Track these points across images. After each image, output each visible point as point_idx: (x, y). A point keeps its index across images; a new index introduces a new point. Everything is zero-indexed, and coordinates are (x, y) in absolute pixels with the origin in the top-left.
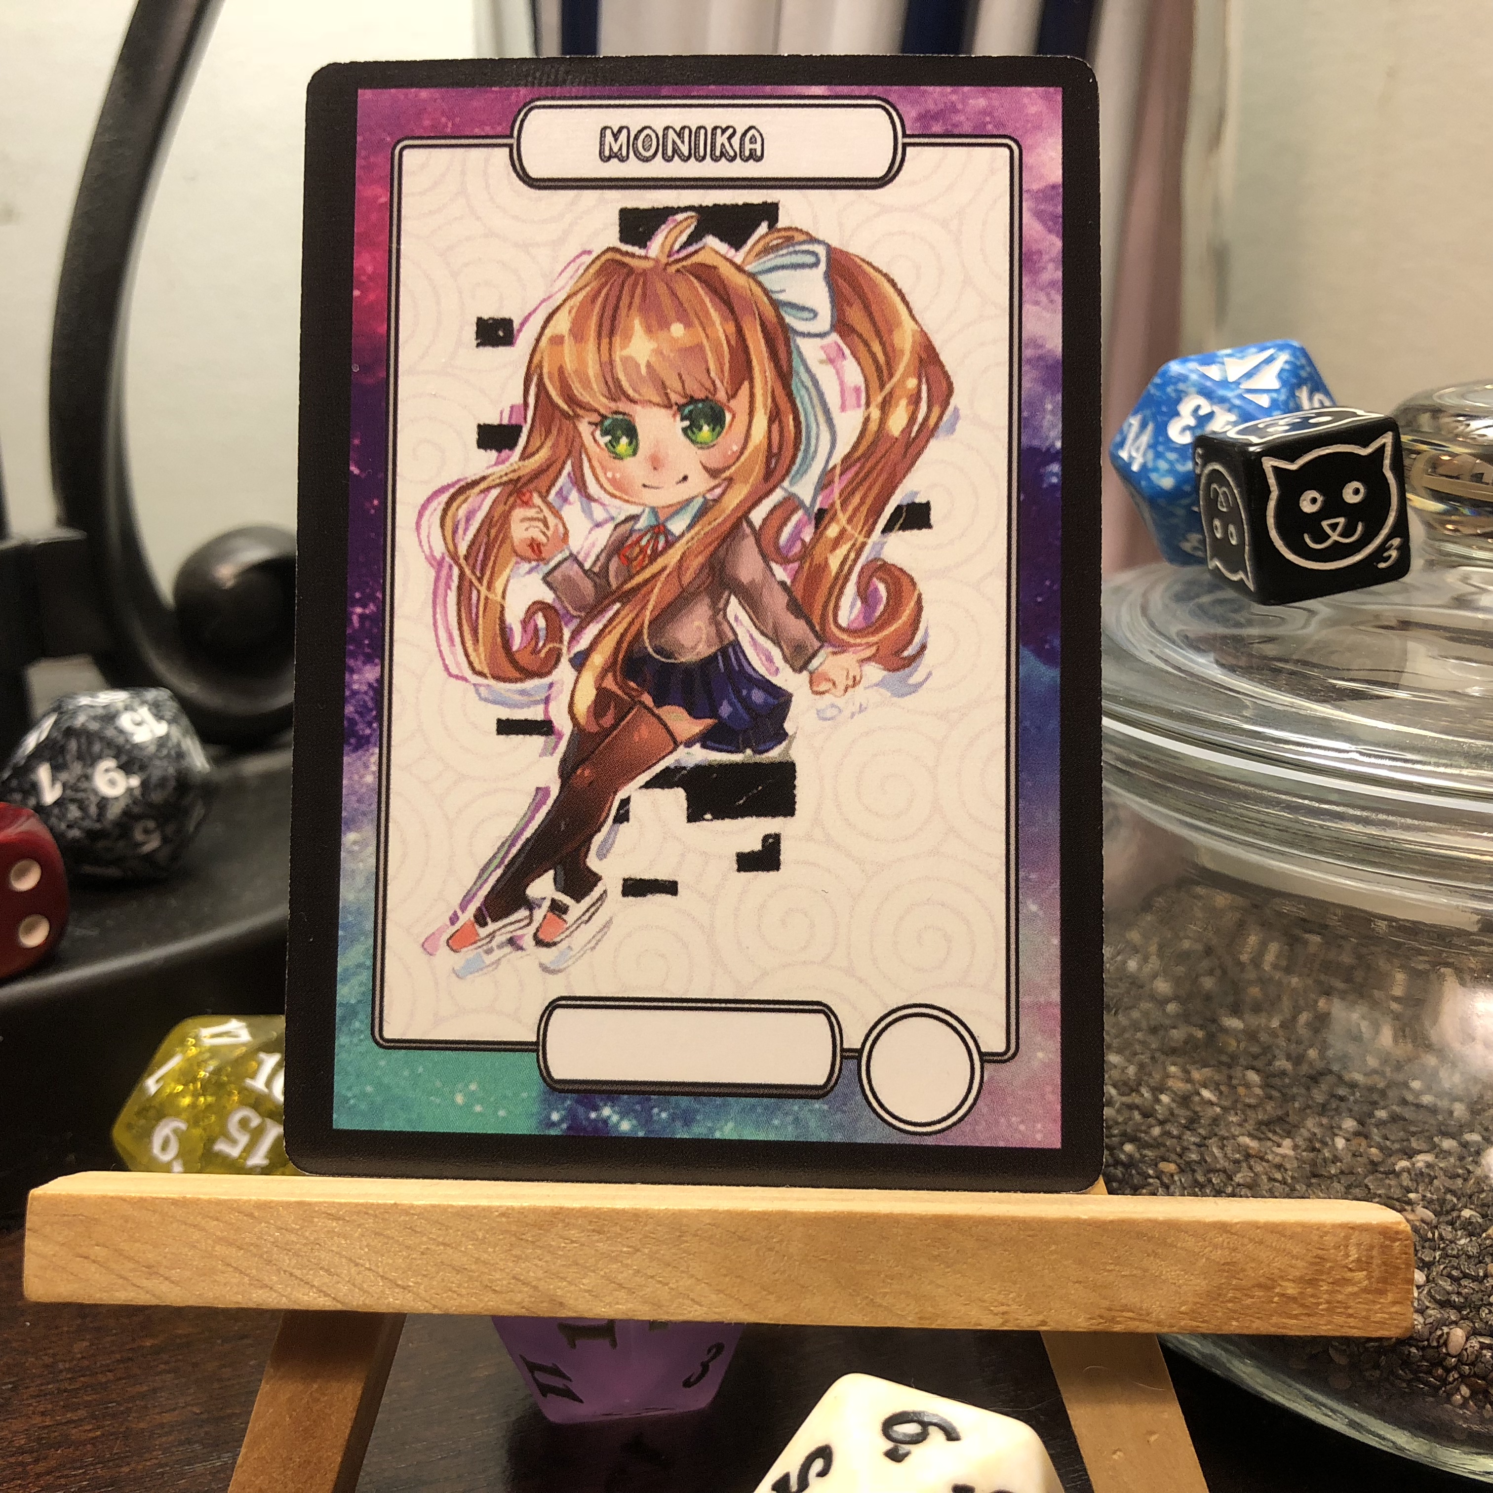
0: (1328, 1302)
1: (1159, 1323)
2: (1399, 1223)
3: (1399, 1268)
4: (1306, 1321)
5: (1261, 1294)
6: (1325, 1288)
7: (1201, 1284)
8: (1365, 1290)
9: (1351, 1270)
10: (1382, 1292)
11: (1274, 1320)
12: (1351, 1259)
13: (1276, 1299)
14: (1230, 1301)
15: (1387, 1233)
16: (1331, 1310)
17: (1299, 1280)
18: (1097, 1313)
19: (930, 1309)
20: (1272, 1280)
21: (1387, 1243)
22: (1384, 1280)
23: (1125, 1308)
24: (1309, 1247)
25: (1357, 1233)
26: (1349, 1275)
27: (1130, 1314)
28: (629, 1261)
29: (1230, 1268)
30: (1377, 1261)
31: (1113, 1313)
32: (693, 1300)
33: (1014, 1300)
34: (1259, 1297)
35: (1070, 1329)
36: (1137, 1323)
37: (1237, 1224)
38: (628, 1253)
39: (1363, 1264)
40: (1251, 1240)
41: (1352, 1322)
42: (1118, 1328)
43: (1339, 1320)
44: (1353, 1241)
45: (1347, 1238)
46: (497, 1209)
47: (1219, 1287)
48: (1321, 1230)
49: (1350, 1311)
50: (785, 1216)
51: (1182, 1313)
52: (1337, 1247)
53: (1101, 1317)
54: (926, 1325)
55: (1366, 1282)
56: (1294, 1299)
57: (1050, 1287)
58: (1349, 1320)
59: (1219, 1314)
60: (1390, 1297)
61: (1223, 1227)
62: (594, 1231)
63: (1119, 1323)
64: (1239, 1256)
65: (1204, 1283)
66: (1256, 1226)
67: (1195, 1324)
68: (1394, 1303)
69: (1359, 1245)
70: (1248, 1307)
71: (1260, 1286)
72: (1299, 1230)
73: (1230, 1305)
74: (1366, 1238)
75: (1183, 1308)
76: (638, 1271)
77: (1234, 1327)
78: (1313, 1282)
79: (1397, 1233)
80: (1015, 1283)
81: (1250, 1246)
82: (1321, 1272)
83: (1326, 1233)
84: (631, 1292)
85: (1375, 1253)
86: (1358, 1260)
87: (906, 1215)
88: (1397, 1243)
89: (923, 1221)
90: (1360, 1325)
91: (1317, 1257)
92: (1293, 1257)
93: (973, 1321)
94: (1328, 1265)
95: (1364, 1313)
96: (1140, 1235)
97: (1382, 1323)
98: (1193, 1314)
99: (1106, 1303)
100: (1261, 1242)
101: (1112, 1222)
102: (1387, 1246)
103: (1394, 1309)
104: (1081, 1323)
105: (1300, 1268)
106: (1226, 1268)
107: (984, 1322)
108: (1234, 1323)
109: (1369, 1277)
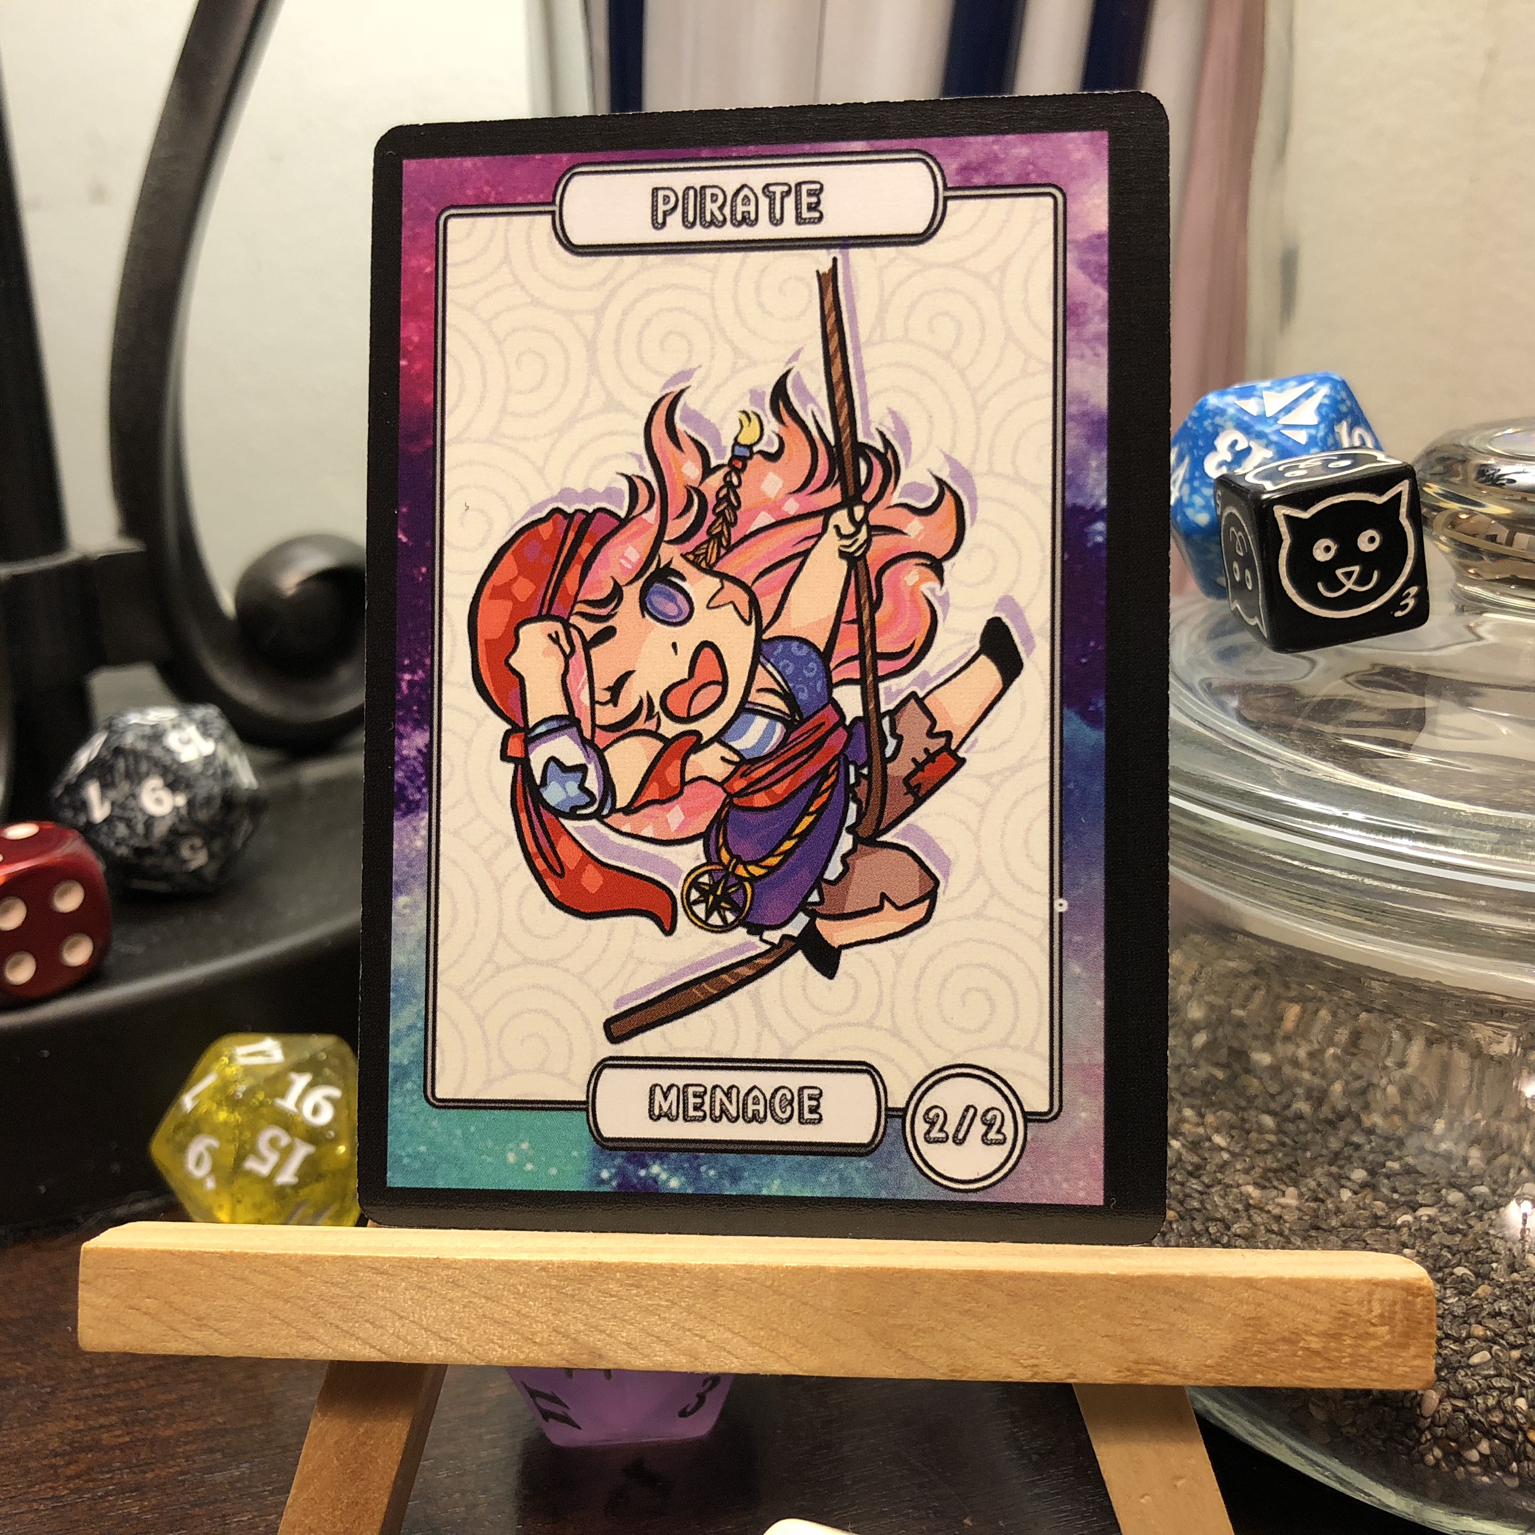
0: (1350, 1356)
1: (1186, 1376)
2: (1421, 1279)
3: (1421, 1323)
4: (1329, 1375)
5: (1286, 1347)
6: (1349, 1342)
7: (1226, 1338)
8: (1386, 1344)
9: (1374, 1325)
10: (1405, 1346)
11: (1298, 1373)
12: (1374, 1314)
13: (1300, 1353)
14: (1254, 1355)
15: (1410, 1289)
16: (1354, 1364)
17: (1324, 1335)
18: (1125, 1366)
19: (961, 1362)
20: (1297, 1334)
21: (1410, 1298)
22: (1406, 1335)
23: (1153, 1362)
24: (1333, 1302)
25: (1380, 1288)
26: (1372, 1329)
27: (1157, 1368)
28: (667, 1315)
29: (1255, 1323)
30: (1399, 1316)
31: (1140, 1367)
32: (729, 1352)
33: (1043, 1352)
34: (1284, 1351)
35: (1098, 1382)
36: (1163, 1376)
37: (1262, 1279)
38: (667, 1307)
39: (1386, 1319)
40: (1276, 1296)
41: (1374, 1375)
42: (1145, 1381)
43: (1363, 1373)
44: (1377, 1296)
45: (1371, 1294)
46: (537, 1263)
47: (1245, 1341)
48: (1344, 1285)
49: (1373, 1365)
50: (820, 1271)
51: (1207, 1366)
52: (1361, 1303)
53: (1128, 1370)
54: (958, 1376)
55: (1389, 1337)
56: (1317, 1353)
57: (1080, 1341)
58: (1372, 1373)
59: (1245, 1367)
60: (1412, 1351)
61: (1249, 1283)
62: (632, 1285)
63: (1146, 1376)
64: (1264, 1311)
65: (1230, 1337)
66: (1280, 1281)
67: (1221, 1377)
68: (1416, 1357)
69: (1382, 1301)
70: (1273, 1361)
71: (1284, 1340)
72: (1324, 1285)
73: (1255, 1359)
74: (1390, 1294)
75: (1209, 1362)
76: (674, 1325)
77: (1259, 1380)
78: (1336, 1337)
79: (1420, 1288)
80: (1044, 1337)
81: (1276, 1301)
82: (1345, 1327)
83: (1350, 1289)
84: (668, 1344)
85: (1397, 1308)
86: (1381, 1315)
87: (938, 1271)
88: (1420, 1299)
89: (954, 1275)
90: (1383, 1378)
91: (1340, 1312)
92: (1317, 1312)
93: (1004, 1373)
94: (1352, 1320)
95: (1386, 1367)
96: (1167, 1290)
97: (1404, 1376)
98: (1218, 1367)
99: (1132, 1357)
100: (1286, 1298)
101: (1139, 1277)
102: (1408, 1302)
103: (1416, 1363)
104: (1108, 1375)
105: (1324, 1323)
106: (1252, 1322)
107: (1012, 1374)
108: (1259, 1376)
109: (1392, 1332)
